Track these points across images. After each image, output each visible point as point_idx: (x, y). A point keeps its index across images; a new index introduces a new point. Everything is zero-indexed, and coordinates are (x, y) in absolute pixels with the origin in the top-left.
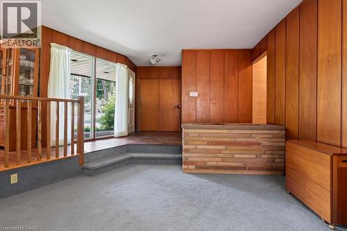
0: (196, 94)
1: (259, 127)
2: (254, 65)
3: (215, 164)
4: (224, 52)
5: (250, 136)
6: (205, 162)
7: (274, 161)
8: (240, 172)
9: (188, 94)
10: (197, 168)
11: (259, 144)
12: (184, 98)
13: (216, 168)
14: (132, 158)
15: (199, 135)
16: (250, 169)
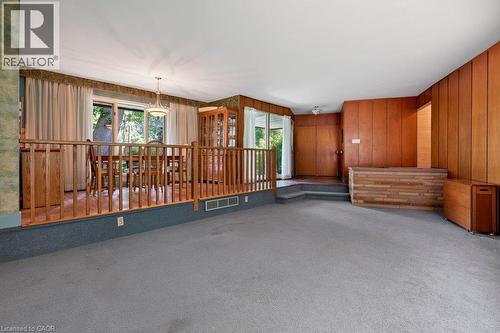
0: (357, 141)
1: (422, 170)
2: (419, 113)
3: (381, 199)
4: (387, 101)
5: (413, 177)
6: (372, 198)
7: (436, 199)
8: (404, 207)
9: (350, 141)
10: (366, 202)
11: (422, 184)
12: (347, 145)
13: (383, 203)
14: (307, 195)
15: (367, 176)
16: (413, 205)
